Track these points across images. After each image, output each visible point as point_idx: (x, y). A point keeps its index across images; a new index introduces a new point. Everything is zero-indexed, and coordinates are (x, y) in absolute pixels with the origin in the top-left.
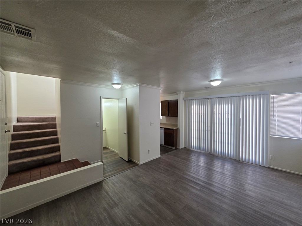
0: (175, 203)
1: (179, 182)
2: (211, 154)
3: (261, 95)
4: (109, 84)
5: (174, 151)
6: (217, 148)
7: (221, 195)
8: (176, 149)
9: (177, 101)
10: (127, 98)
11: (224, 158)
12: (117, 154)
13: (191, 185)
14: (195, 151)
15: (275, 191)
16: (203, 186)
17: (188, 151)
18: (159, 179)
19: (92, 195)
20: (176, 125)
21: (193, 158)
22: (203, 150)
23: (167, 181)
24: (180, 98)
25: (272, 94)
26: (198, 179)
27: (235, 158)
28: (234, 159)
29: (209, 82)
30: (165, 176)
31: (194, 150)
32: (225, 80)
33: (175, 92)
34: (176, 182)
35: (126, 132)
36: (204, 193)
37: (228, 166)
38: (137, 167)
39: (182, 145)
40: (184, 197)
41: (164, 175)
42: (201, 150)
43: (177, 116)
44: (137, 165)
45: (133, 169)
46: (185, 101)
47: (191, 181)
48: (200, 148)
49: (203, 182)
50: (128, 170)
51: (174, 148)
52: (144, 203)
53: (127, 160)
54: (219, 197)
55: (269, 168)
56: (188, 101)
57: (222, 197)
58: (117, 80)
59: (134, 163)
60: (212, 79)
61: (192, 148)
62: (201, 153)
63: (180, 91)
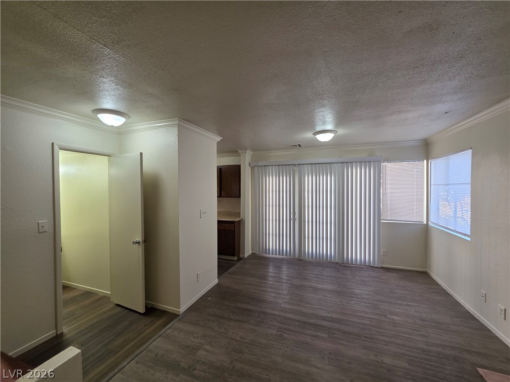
2: (301, 260)
3: (371, 162)
5: (238, 265)
6: (310, 248)
8: (239, 259)
9: (240, 168)
10: (141, 154)
11: (321, 263)
12: (105, 298)
14: (274, 258)
17: (260, 260)
18: (244, 339)
20: (239, 214)
21: (271, 270)
22: (286, 255)
24: (245, 161)
25: (384, 162)
27: (337, 261)
28: (334, 263)
29: (313, 134)
31: (271, 256)
32: (341, 131)
33: (234, 152)
35: (139, 238)
38: (175, 323)
39: (248, 251)
42: (283, 255)
43: (240, 197)
44: (175, 316)
45: (168, 330)
46: (252, 168)
48: (280, 252)
50: (155, 337)
51: (236, 258)
53: (142, 310)
55: (382, 268)
56: (259, 168)
59: (164, 313)
60: (319, 129)
61: (266, 253)
62: (283, 259)
63: (245, 149)
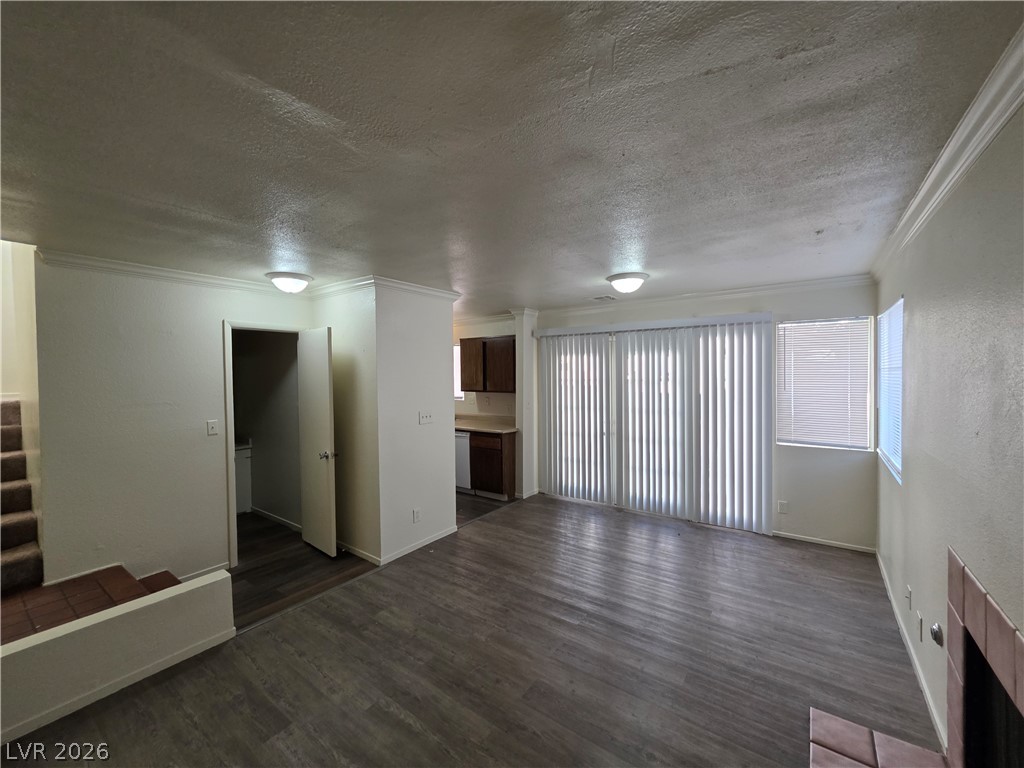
0: (498, 681)
1: (514, 609)
2: (620, 510)
3: (751, 323)
4: (259, 273)
5: (505, 508)
6: (640, 488)
7: (644, 636)
8: (513, 499)
9: (514, 341)
10: (329, 329)
11: (656, 519)
12: (296, 534)
13: (555, 615)
14: (572, 504)
15: (786, 603)
16: (590, 614)
17: (550, 503)
19: (181, 700)
20: (512, 422)
21: (566, 526)
22: (596, 499)
23: (474, 613)
24: (523, 330)
25: (782, 323)
26: (576, 592)
27: (687, 517)
28: (682, 520)
29: (607, 279)
30: (470, 594)
31: (569, 499)
32: (655, 275)
33: (505, 311)
34: (507, 611)
35: (328, 451)
36: (592, 636)
37: (668, 543)
39: (530, 486)
40: (531, 657)
41: (464, 592)
42: (590, 498)
43: (514, 391)
44: (374, 566)
45: (358, 583)
46: (539, 340)
47: (555, 601)
48: (586, 493)
49: (590, 602)
50: (336, 587)
51: (506, 498)
52: (389, 699)
53: (333, 554)
54: (638, 644)
55: (776, 537)
56: (549, 339)
57: (645, 642)
58: (289, 261)
59: (362, 560)
60: (617, 270)
61: (561, 493)
62: (589, 507)
63: (522, 308)
